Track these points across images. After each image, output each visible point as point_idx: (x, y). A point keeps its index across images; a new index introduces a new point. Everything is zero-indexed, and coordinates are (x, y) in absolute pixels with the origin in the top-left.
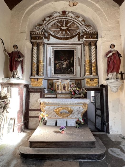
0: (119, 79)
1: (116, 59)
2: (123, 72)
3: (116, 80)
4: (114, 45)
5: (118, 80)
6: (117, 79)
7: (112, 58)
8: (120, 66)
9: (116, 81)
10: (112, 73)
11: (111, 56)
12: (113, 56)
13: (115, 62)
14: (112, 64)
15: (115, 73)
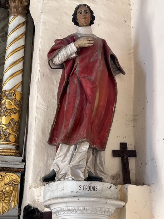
0: (100, 179)
1: (93, 78)
2: (130, 148)
3: (88, 183)
4: (92, 12)
5: (95, 184)
6: (90, 178)
7: (78, 69)
8: (112, 114)
9: (86, 188)
10: (73, 147)
11: (74, 60)
12: (82, 60)
13: (88, 91)
14: (75, 98)
15: (85, 147)
